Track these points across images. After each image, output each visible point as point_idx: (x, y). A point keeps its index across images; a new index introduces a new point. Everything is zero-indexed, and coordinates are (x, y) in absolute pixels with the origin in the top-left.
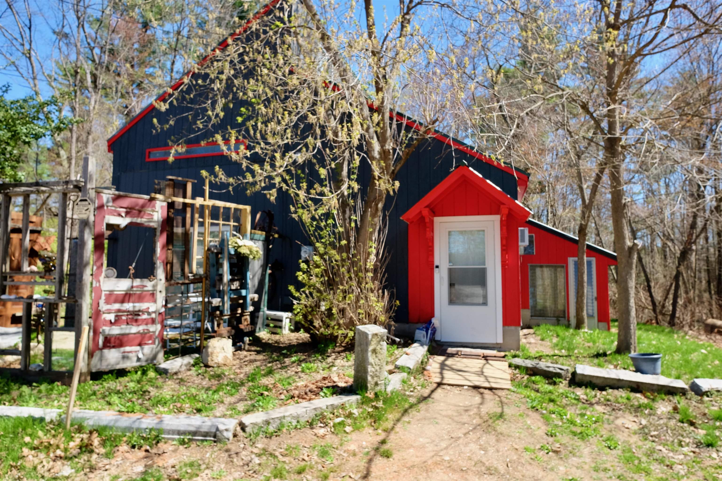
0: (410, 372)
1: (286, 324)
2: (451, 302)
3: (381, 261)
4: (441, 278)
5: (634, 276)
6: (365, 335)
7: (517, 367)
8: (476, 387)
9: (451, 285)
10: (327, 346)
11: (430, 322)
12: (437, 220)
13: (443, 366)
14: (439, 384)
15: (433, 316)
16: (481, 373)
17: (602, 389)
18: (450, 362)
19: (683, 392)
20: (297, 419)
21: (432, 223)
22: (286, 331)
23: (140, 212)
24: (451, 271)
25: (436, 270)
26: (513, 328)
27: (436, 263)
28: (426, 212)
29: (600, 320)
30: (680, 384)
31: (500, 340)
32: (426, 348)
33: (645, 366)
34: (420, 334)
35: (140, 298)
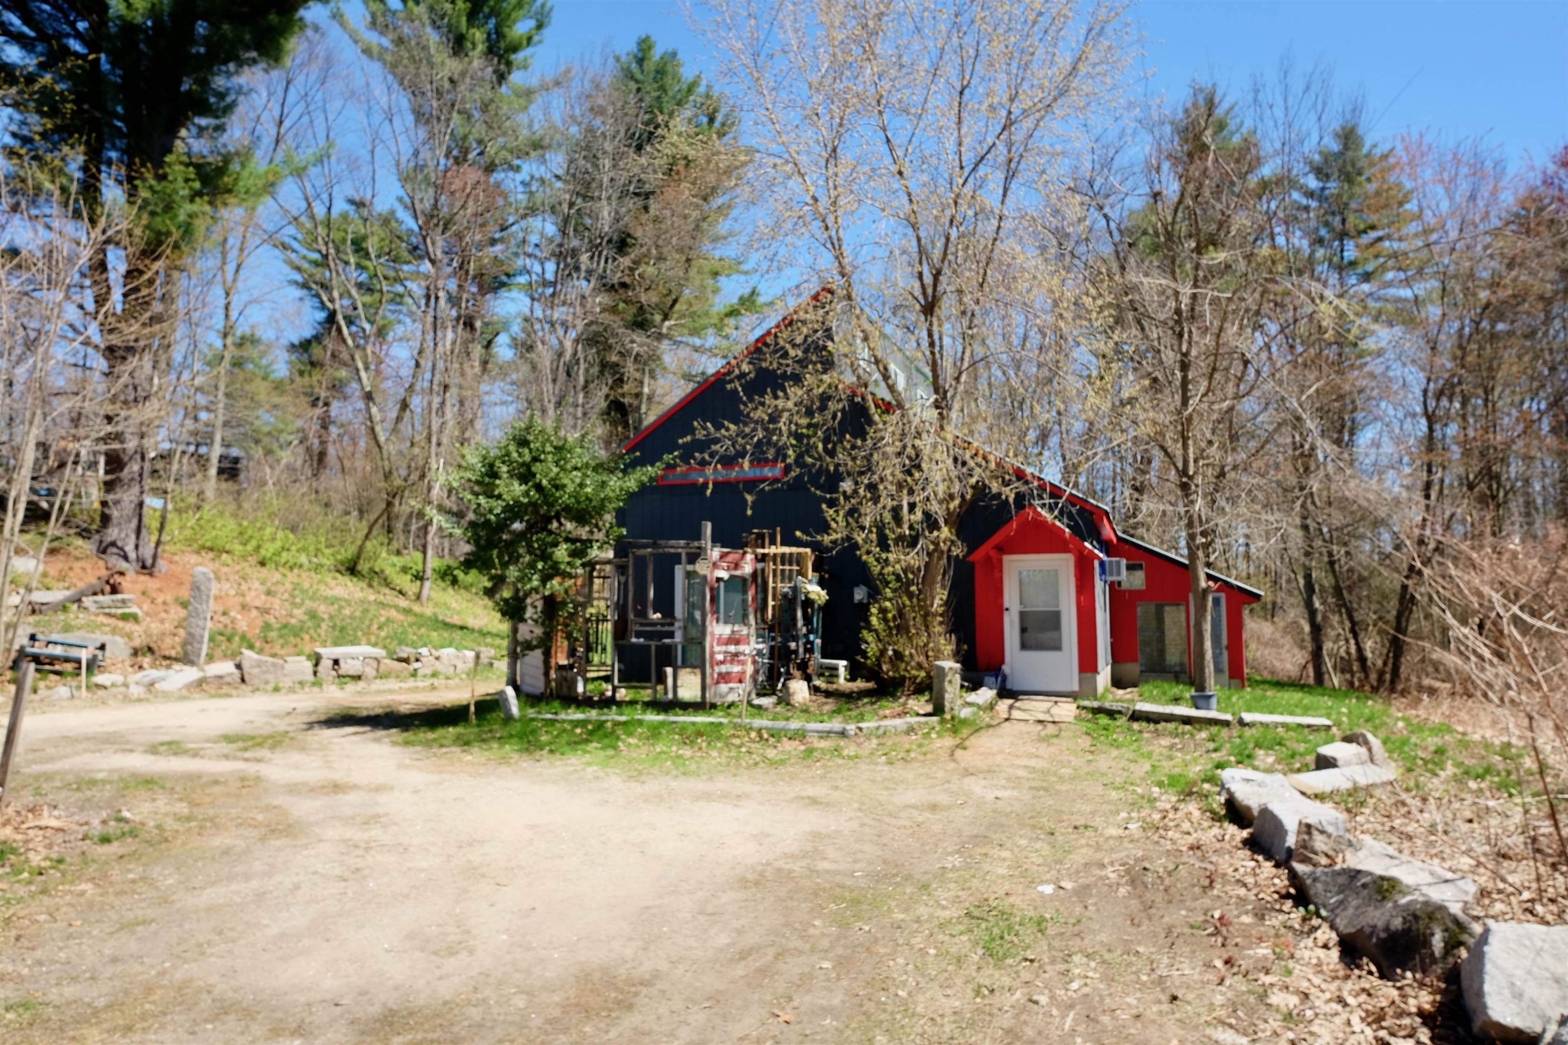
0: (979, 707)
1: (842, 672)
2: (1024, 646)
3: (947, 603)
4: (1012, 622)
5: (1209, 618)
6: (942, 669)
7: (1084, 708)
8: (1040, 722)
9: (1023, 630)
10: (896, 690)
11: (999, 669)
12: (1007, 558)
13: (1011, 707)
14: (1007, 720)
15: (1003, 662)
16: (1048, 711)
17: (1157, 722)
18: (1018, 704)
19: (1226, 724)
20: (895, 727)
21: (1000, 562)
22: (841, 680)
23: (737, 566)
24: (1023, 615)
25: (1006, 614)
26: (1089, 675)
27: (1006, 604)
28: (993, 553)
29: (1232, 677)
30: (1228, 717)
31: (1076, 688)
32: (994, 692)
33: (1201, 703)
34: (990, 680)
35: (737, 642)
